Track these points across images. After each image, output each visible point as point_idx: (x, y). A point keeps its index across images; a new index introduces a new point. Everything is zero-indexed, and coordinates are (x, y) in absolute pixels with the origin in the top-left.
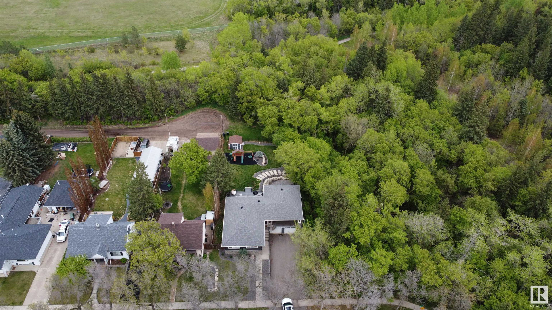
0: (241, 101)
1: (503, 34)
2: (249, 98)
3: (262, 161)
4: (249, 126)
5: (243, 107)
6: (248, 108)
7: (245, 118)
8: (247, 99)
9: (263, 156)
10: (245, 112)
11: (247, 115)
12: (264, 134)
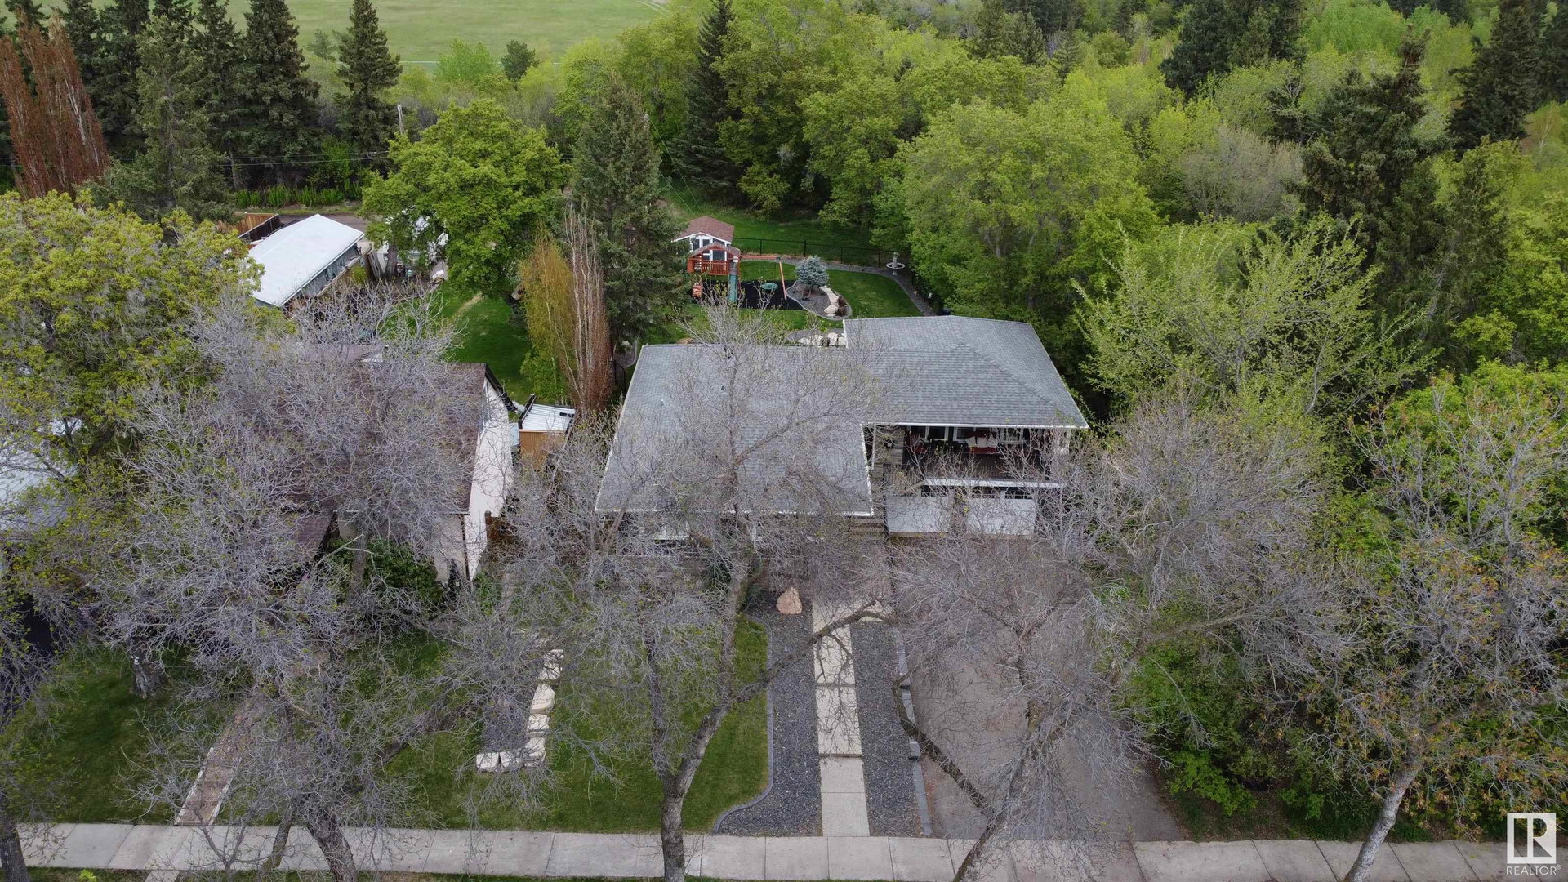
3: (827, 304)
4: (764, 214)
5: (742, 128)
6: (760, 139)
7: (750, 182)
8: (759, 84)
9: (826, 289)
10: (748, 155)
11: (756, 167)
12: (837, 209)
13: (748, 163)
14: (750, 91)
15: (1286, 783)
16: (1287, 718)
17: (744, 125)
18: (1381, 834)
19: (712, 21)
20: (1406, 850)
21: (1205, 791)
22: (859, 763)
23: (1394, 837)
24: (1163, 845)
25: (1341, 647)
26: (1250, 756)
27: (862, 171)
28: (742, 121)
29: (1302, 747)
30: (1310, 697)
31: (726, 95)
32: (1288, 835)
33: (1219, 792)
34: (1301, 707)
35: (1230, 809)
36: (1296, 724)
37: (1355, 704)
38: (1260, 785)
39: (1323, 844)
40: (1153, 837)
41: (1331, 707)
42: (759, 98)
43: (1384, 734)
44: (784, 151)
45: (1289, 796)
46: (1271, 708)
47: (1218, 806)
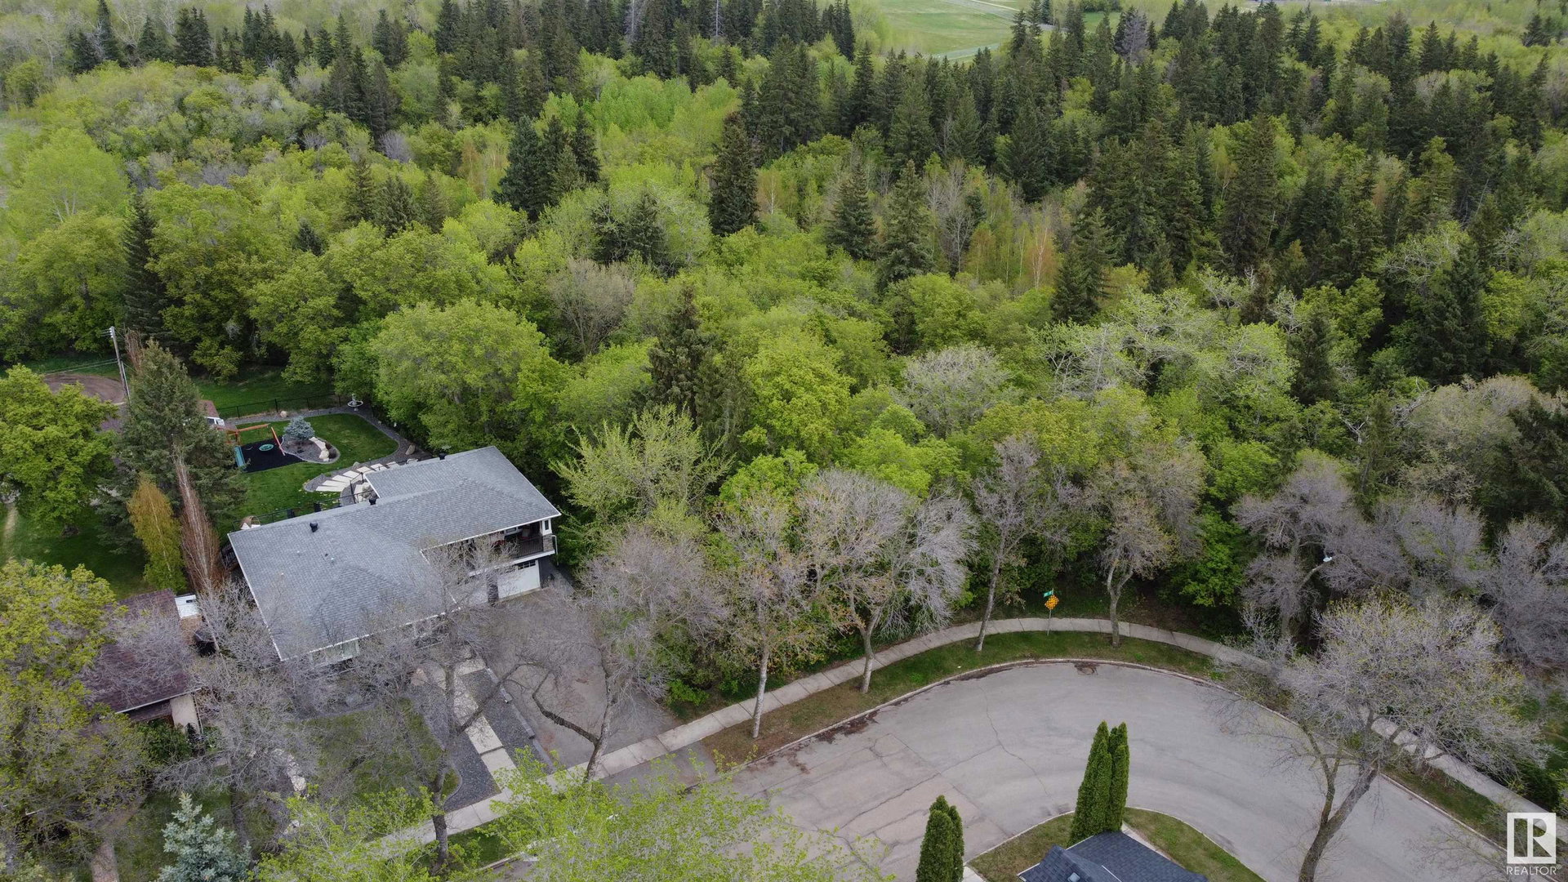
0: (172, 291)
1: (844, 118)
2: (204, 270)
3: (319, 451)
4: (224, 379)
5: (187, 313)
6: (204, 318)
7: (203, 355)
8: (196, 277)
9: (313, 439)
10: (196, 333)
11: (207, 342)
12: (297, 371)
13: (198, 339)
14: (188, 282)
15: (719, 679)
16: (713, 649)
17: (188, 311)
18: (763, 686)
19: (135, 228)
20: (778, 692)
21: (684, 698)
22: (503, 751)
23: (766, 690)
24: (672, 731)
25: (726, 613)
26: (701, 673)
27: (317, 341)
28: (186, 307)
29: (721, 659)
30: (720, 637)
31: (164, 288)
32: (727, 705)
33: (690, 695)
34: (717, 642)
35: (697, 702)
36: (717, 650)
37: (737, 634)
38: (708, 686)
39: (742, 703)
40: (665, 729)
41: (728, 637)
42: (196, 287)
43: (750, 643)
44: (231, 326)
45: (722, 687)
46: (705, 646)
47: (691, 703)
